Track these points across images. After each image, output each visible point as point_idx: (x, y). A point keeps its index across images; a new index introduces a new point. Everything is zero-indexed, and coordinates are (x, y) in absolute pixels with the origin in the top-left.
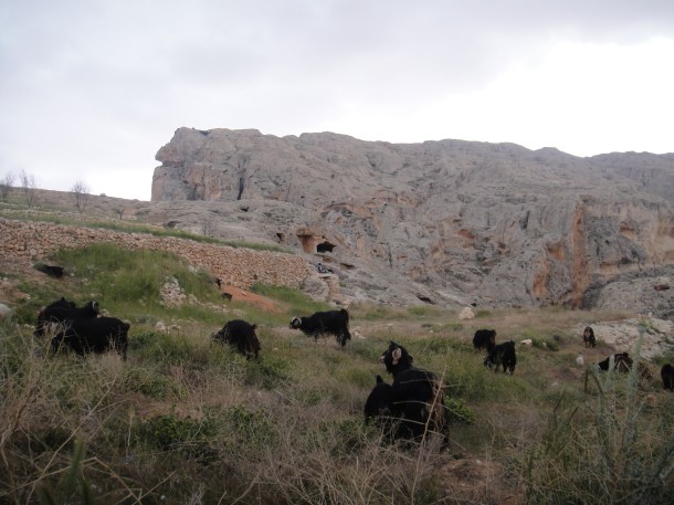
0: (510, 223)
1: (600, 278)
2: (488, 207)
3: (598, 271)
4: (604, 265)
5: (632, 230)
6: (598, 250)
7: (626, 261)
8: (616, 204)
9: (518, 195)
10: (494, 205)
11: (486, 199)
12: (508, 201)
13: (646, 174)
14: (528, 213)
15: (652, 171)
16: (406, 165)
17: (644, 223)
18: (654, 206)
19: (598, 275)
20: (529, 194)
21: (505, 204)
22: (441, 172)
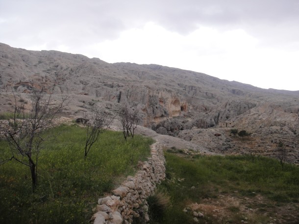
0: (112, 97)
1: (154, 124)
2: (97, 87)
3: (153, 121)
4: (155, 118)
5: (163, 102)
6: (153, 111)
7: (162, 116)
8: (157, 90)
9: (110, 83)
10: (99, 87)
11: (94, 84)
12: (105, 85)
13: (140, 73)
14: (121, 92)
15: (143, 72)
16: (40, 62)
17: (167, 99)
18: (170, 91)
19: (154, 123)
20: (115, 83)
21: (104, 87)
22: (59, 67)
